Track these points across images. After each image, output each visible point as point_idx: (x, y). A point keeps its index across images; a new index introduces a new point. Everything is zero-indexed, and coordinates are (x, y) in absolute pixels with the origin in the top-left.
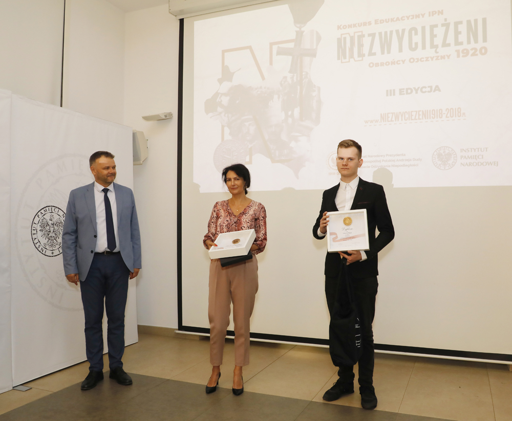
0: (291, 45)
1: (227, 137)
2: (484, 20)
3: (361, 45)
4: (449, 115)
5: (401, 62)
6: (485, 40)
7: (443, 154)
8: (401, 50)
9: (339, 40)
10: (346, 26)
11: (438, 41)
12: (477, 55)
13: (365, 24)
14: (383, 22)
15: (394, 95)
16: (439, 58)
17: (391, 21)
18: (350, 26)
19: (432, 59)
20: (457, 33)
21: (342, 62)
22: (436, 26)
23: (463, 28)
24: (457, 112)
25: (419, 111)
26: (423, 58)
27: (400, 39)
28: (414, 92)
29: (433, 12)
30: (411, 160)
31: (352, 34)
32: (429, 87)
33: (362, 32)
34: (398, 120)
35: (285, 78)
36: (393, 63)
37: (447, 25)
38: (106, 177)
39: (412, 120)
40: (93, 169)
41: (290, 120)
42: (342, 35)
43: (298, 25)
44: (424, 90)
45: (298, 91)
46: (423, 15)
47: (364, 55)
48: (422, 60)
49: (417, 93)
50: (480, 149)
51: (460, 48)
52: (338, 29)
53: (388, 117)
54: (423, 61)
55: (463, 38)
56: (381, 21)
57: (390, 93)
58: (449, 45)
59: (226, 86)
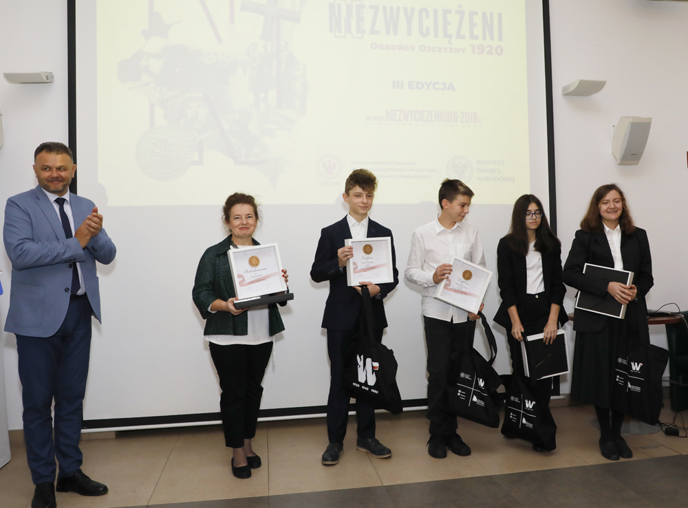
1: (159, 121)
2: (500, 15)
3: (360, 19)
4: (464, 120)
5: (410, 48)
6: (500, 39)
7: (459, 165)
8: (409, 34)
9: (332, 6)
11: (452, 30)
12: (493, 54)
15: (402, 88)
16: (454, 50)
19: (445, 50)
20: (472, 25)
21: (335, 36)
23: (478, 20)
24: (473, 117)
26: (435, 48)
27: (409, 21)
28: (425, 87)
30: (423, 170)
31: (349, 2)
32: (442, 83)
35: (255, 45)
36: (401, 48)
37: (462, 13)
39: (423, 121)
41: (262, 106)
44: (437, 86)
45: (275, 67)
47: (364, 32)
49: (428, 88)
51: (476, 43)
53: (395, 115)
54: (436, 51)
55: (478, 31)
57: (397, 85)
58: (464, 37)
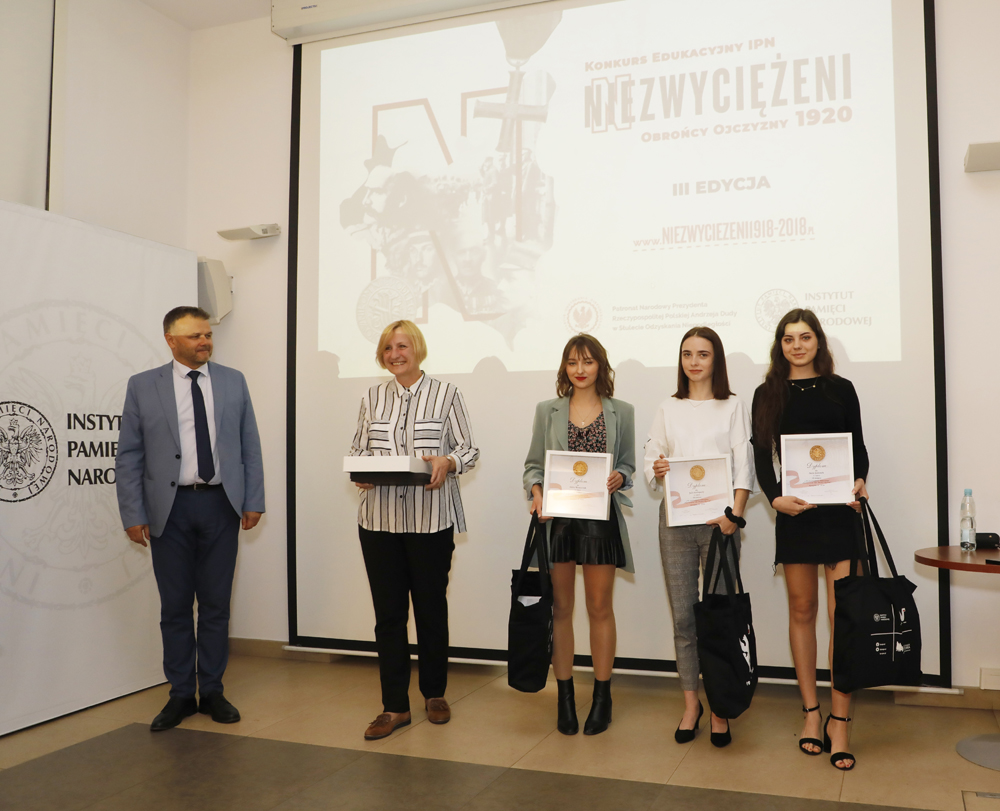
0: (501, 98)
1: (382, 271)
2: (846, 58)
3: (627, 102)
4: (784, 231)
5: (700, 133)
6: (847, 94)
7: (775, 303)
8: (699, 111)
9: (588, 90)
10: (600, 64)
11: (766, 94)
12: (834, 121)
13: (635, 61)
14: (668, 58)
15: (687, 193)
16: (768, 126)
17: (682, 57)
18: (608, 65)
19: (755, 127)
20: (799, 81)
21: (593, 132)
22: (762, 67)
23: (809, 72)
24: (799, 226)
25: (732, 224)
26: (739, 126)
27: (698, 91)
28: (723, 186)
29: (756, 41)
30: (717, 314)
31: (612, 81)
32: (748, 179)
33: (629, 75)
34: (694, 241)
35: (490, 159)
36: (686, 134)
37: (780, 66)
38: (194, 354)
39: (719, 239)
40: (169, 339)
41: (498, 240)
42: (593, 80)
43: (514, 61)
44: (740, 184)
45: (514, 185)
46: (739, 47)
47: (633, 119)
48: (737, 129)
49: (727, 189)
50: (839, 295)
51: (805, 108)
52: (587, 70)
53: (677, 235)
54: (739, 131)
55: (809, 89)
56: (664, 55)
57: (680, 189)
58: (784, 102)
59: (380, 175)
